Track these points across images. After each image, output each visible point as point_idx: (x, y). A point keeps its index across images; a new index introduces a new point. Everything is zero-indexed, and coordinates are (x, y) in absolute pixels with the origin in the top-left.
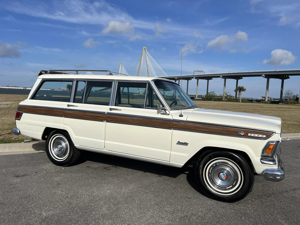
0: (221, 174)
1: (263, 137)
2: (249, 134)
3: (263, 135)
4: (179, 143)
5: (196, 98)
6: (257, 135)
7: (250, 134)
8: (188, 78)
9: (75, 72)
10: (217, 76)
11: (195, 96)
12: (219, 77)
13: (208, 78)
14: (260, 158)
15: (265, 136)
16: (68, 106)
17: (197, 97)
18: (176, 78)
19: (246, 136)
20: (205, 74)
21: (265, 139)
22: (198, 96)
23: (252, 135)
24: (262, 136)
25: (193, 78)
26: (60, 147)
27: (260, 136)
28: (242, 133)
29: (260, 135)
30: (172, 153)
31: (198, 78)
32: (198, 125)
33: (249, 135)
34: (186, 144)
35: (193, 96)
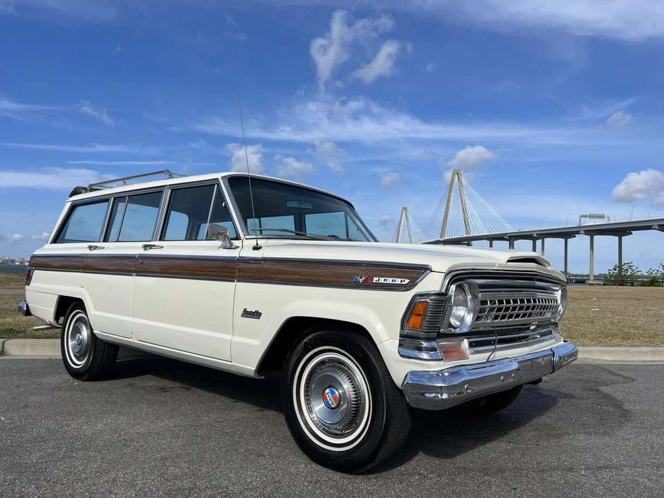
0: (327, 391)
1: (403, 283)
2: (375, 279)
3: (403, 280)
4: (247, 314)
5: (590, 282)
6: (392, 279)
7: (377, 279)
8: (566, 234)
9: (121, 182)
10: (645, 226)
11: (588, 276)
12: (649, 228)
13: (621, 231)
14: (397, 342)
15: (407, 281)
16: (90, 247)
17: (592, 278)
18: (535, 235)
19: (368, 285)
20: (611, 222)
21: (407, 288)
22: (595, 276)
23: (382, 280)
24: (401, 281)
25: (578, 233)
26: (79, 338)
27: (398, 281)
28: (361, 278)
29: (397, 279)
30: (236, 339)
31: (593, 232)
32: (281, 267)
33: (374, 281)
34: (257, 315)
35: (582, 276)
